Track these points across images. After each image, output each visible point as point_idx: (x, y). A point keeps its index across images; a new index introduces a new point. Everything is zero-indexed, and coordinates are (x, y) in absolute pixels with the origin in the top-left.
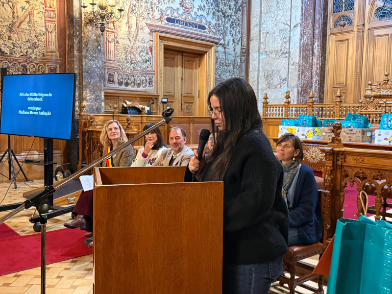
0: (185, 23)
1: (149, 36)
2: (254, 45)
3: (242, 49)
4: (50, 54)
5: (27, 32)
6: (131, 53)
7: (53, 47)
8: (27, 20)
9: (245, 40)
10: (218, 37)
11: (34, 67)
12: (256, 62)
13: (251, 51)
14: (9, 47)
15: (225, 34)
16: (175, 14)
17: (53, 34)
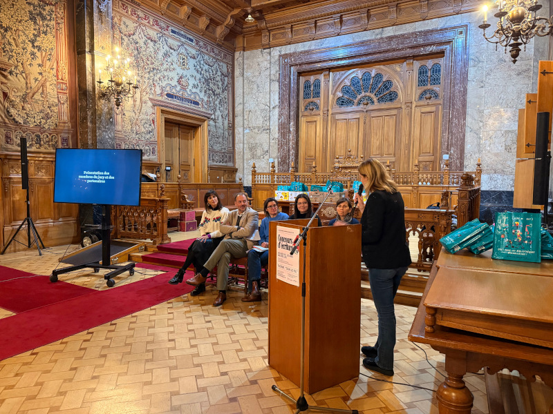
0: (182, 99)
1: (151, 109)
2: (238, 120)
3: (229, 123)
4: (62, 124)
5: (40, 102)
6: (136, 124)
7: (65, 118)
8: (40, 91)
9: (231, 116)
10: (210, 112)
11: (47, 137)
12: (241, 136)
13: (236, 126)
14: (23, 117)
15: (215, 110)
16: (174, 91)
17: (65, 105)
